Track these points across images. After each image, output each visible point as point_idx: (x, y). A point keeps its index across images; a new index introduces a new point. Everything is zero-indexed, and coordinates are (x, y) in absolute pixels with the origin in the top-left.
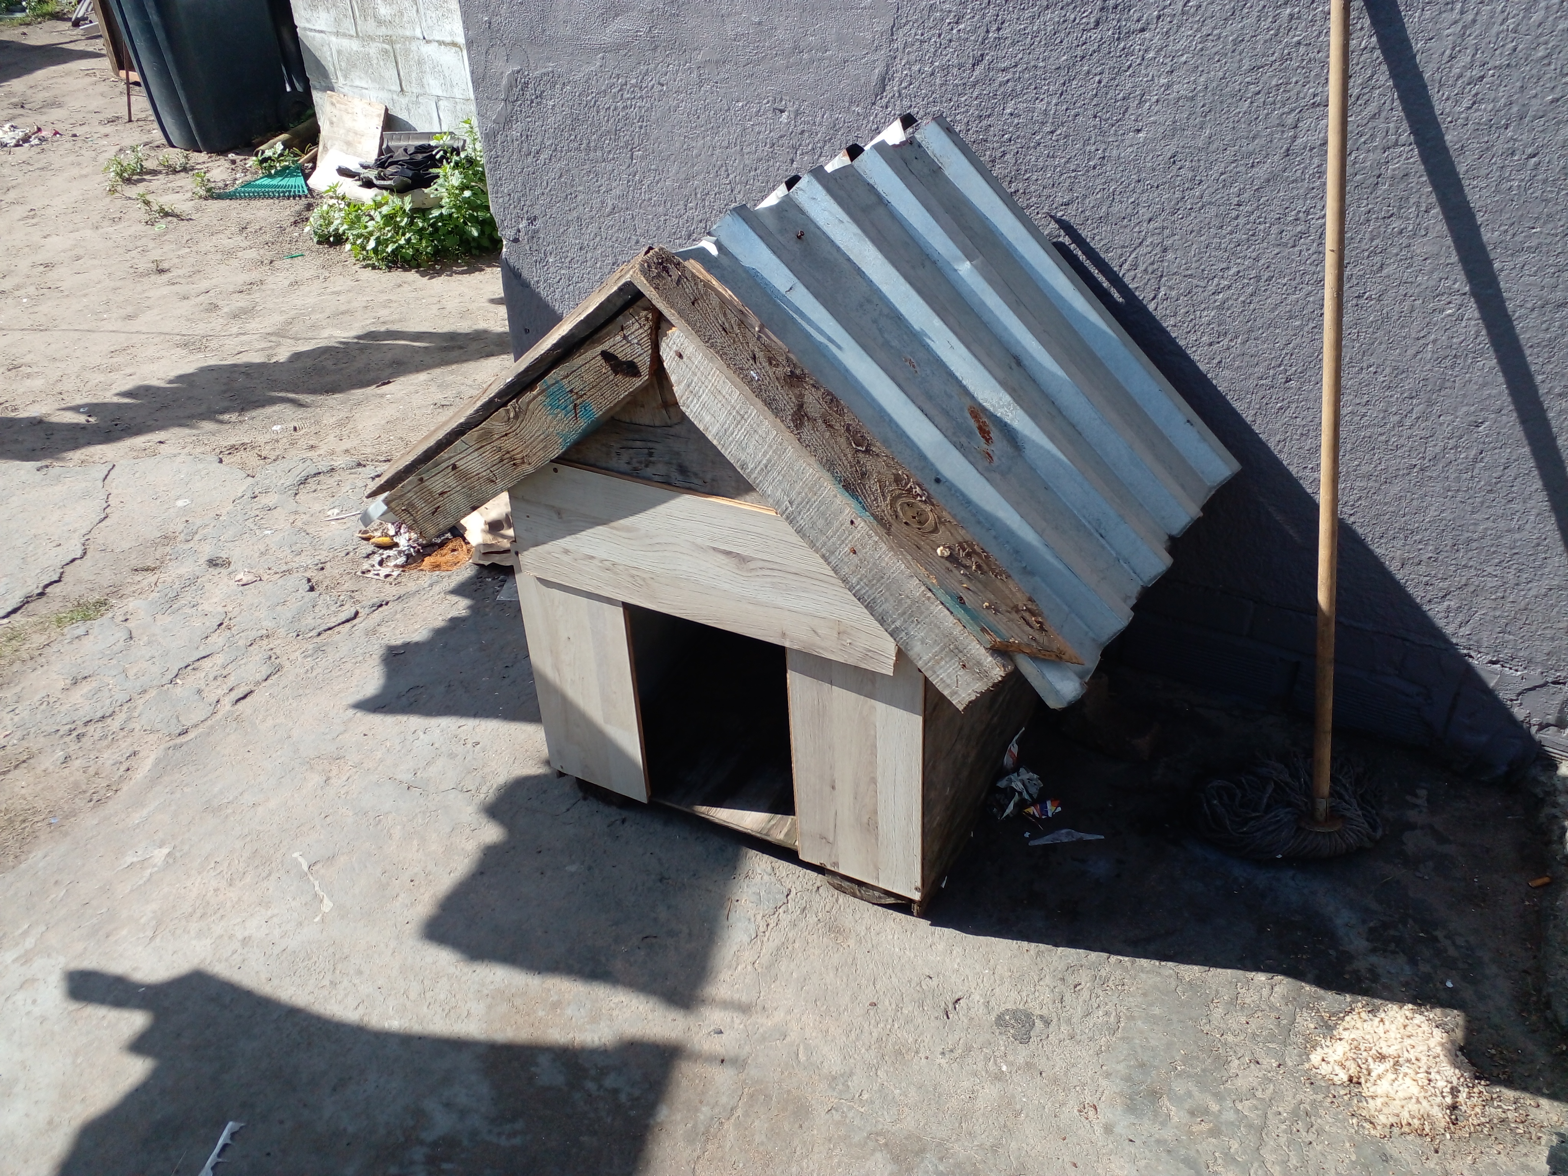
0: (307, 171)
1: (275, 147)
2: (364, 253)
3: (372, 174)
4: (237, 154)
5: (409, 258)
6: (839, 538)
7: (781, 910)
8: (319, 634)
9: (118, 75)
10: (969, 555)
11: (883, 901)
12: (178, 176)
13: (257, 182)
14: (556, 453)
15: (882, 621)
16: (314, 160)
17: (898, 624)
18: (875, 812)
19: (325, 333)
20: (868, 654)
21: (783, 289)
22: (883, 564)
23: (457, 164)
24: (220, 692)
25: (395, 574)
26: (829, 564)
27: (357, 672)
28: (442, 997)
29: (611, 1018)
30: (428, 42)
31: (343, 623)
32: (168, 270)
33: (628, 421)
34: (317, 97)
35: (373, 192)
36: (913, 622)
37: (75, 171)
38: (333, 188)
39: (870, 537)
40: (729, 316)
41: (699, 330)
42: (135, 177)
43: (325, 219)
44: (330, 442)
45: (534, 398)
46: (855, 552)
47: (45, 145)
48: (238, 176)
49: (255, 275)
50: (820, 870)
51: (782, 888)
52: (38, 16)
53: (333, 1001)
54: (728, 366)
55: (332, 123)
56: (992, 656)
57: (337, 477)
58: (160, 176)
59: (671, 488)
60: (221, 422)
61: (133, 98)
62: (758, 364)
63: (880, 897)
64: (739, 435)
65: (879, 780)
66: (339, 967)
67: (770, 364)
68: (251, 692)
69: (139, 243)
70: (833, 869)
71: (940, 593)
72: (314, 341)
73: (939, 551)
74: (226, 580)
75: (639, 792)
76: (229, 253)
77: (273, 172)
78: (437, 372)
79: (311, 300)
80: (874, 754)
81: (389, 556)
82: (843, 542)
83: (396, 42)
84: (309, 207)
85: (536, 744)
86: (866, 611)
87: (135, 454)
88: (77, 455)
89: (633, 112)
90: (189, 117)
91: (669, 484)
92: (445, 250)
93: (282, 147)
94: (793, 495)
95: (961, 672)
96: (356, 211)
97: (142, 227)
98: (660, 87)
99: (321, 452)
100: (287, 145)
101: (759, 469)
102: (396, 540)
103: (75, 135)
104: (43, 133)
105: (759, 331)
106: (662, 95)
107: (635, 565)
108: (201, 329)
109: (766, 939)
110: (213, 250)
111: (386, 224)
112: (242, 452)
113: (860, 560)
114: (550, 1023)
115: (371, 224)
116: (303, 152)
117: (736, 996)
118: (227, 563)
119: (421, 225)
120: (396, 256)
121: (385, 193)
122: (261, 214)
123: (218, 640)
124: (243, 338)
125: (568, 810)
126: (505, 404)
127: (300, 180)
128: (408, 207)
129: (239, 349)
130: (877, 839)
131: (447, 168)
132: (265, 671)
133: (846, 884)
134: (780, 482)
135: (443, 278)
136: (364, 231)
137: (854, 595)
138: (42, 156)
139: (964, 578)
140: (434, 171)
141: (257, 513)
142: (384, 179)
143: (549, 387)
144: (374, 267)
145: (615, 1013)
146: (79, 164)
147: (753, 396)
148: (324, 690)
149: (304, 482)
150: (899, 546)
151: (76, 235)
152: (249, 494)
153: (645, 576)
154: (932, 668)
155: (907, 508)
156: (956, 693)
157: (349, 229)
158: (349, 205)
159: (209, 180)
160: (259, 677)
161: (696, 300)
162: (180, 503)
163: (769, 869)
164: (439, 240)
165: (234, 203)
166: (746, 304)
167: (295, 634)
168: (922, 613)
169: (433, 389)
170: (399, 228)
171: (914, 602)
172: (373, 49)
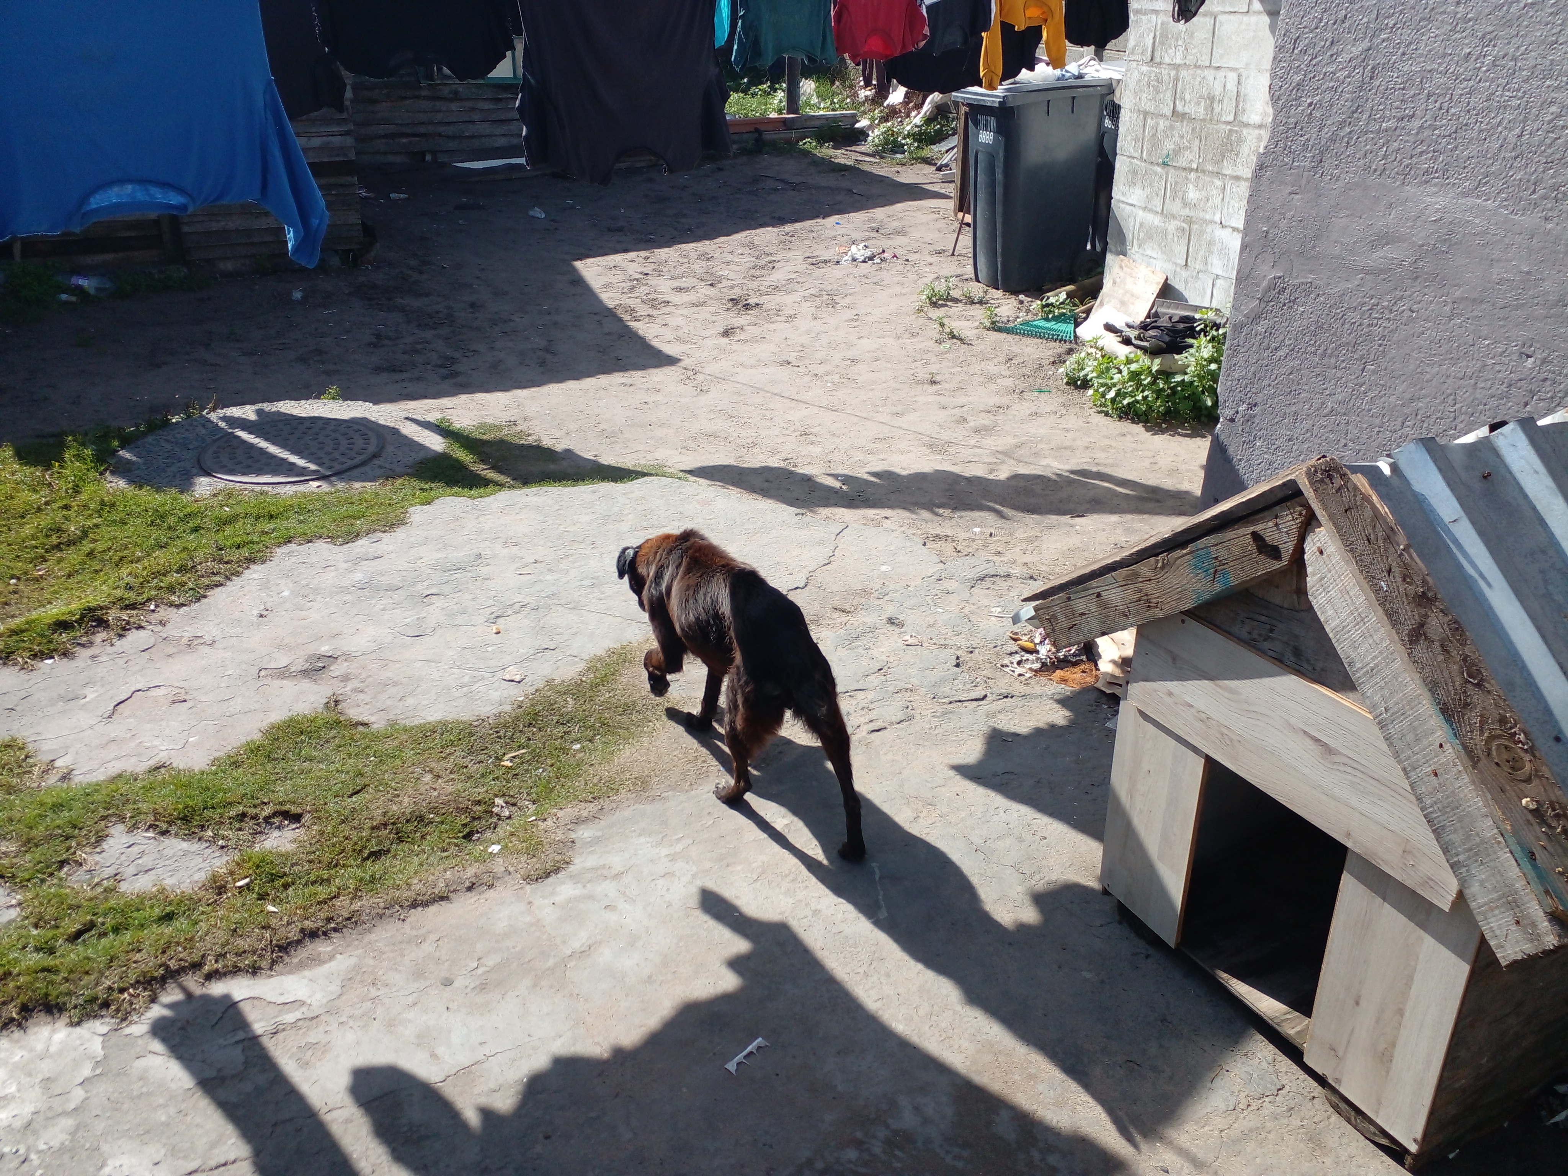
0: (1079, 320)
1: (1058, 296)
2: (1103, 400)
3: (1132, 334)
4: (1026, 296)
5: (1140, 413)
6: (1424, 756)
7: (1267, 1099)
8: (951, 703)
9: (956, 215)
10: (1557, 816)
11: (1377, 1139)
12: (974, 306)
13: (1034, 323)
14: (1187, 607)
15: (1446, 850)
16: (1088, 312)
17: (1461, 858)
18: (1394, 1045)
19: (1044, 462)
20: (1428, 881)
21: (1447, 519)
22: (1462, 795)
23: (1213, 339)
24: (862, 720)
25: (1028, 675)
26: (1408, 778)
27: (969, 742)
28: (944, 1025)
29: (1074, 1110)
30: (1224, 227)
31: (972, 700)
32: (939, 383)
33: (1260, 596)
34: (1110, 258)
35: (1130, 349)
36: (1476, 861)
37: (898, 289)
38: (1096, 340)
39: (1455, 765)
40: (1377, 530)
41: (1342, 535)
42: (941, 302)
43: (1079, 365)
44: (1015, 553)
45: (1182, 557)
46: (1436, 775)
47: (883, 265)
48: (1021, 314)
49: (1005, 401)
50: (1321, 1080)
51: (1276, 1080)
52: (913, 159)
53: (861, 987)
54: (1361, 572)
55: (1114, 283)
56: (1550, 921)
57: (1009, 583)
58: (960, 305)
59: (1282, 665)
60: (936, 514)
61: (961, 236)
62: (1391, 577)
63: (1374, 1134)
64: (1355, 635)
65: (1407, 1014)
66: (874, 964)
67: (1404, 580)
68: (885, 728)
69: (924, 357)
70: (1333, 1084)
71: (1512, 841)
72: (1032, 466)
73: (1524, 801)
74: (896, 637)
75: (1170, 935)
76: (991, 379)
77: (1050, 316)
78: (1129, 517)
79: (1042, 431)
80: (1409, 985)
81: (1028, 660)
82: (1427, 761)
83: (1195, 223)
84: (1070, 352)
85: (1094, 860)
86: (1432, 835)
87: (865, 521)
88: (825, 511)
89: (1376, 330)
90: (999, 260)
91: (1281, 661)
92: (1177, 411)
93: (1065, 296)
94: (1391, 703)
95: (1514, 928)
96: (1108, 363)
97: (931, 344)
98: (1410, 313)
99: (1005, 559)
100: (1070, 295)
101: (1365, 670)
102: (1038, 648)
103: (907, 260)
104: (885, 255)
105: (1403, 550)
106: (1411, 320)
107: (1227, 724)
108: (946, 435)
109: (1242, 1116)
110: (979, 373)
111: (1130, 380)
112: (943, 542)
113: (1440, 784)
114: (1021, 1089)
115: (1117, 377)
116: (1082, 303)
117: (1194, 1150)
118: (901, 625)
119: (1161, 386)
120: (1130, 409)
121: (1139, 352)
122: (1029, 350)
123: (875, 680)
124: (977, 450)
125: (1102, 926)
126: (1157, 555)
127: (1071, 327)
128: (1155, 368)
129: (970, 459)
130: (1388, 1072)
131: (1203, 339)
132: (900, 716)
133: (1343, 1105)
134: (1382, 688)
135: (1165, 437)
136: (1109, 382)
137: (1425, 816)
138: (878, 273)
139: (1543, 837)
140: (1190, 341)
141: (938, 592)
142: (1142, 340)
143: (1198, 550)
144: (1107, 414)
145: (1079, 1108)
146: (903, 284)
147: (1376, 603)
148: (939, 747)
149: (982, 579)
150: (1482, 782)
151: (882, 341)
152: (936, 577)
153: (1233, 736)
154: (1484, 913)
155: (1503, 750)
156: (1502, 947)
157: (1097, 377)
158: (1103, 356)
159: (996, 315)
160: (895, 719)
161: (1350, 508)
162: (884, 568)
163: (1270, 1059)
164: (1174, 403)
165: (1010, 337)
166: (1400, 522)
167: (932, 696)
168: (1488, 855)
169: (1119, 531)
170: (1141, 385)
171: (1482, 842)
172: (1172, 226)
